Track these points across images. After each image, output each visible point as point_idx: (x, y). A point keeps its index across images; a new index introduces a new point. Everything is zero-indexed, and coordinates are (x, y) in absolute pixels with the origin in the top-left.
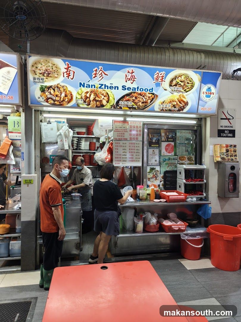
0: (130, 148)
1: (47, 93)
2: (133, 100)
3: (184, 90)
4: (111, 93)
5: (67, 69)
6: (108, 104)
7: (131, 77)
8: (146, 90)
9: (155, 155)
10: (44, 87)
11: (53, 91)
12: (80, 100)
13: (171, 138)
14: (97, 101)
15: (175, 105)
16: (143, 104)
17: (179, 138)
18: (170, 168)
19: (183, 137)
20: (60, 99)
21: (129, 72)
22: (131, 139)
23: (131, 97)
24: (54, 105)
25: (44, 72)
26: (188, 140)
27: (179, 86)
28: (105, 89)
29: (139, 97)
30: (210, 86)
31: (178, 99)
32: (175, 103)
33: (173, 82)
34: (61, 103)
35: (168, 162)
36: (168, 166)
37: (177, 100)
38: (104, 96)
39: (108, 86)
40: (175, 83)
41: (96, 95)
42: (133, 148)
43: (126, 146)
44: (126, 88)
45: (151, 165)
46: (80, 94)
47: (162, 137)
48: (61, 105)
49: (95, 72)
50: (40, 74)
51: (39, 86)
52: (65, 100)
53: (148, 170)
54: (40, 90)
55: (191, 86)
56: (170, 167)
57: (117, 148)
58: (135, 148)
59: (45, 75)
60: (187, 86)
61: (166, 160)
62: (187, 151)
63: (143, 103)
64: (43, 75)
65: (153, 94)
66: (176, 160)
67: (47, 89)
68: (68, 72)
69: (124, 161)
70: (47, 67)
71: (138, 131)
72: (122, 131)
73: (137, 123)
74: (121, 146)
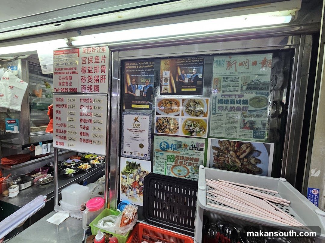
9: (141, 131)
13: (189, 85)
17: (222, 84)
18: (179, 171)
19: (236, 80)
22: (83, 87)
26: (255, 89)
35: (175, 155)
36: (174, 166)
43: (74, 107)
45: (130, 154)
47: (163, 82)
53: (123, 167)
56: (181, 168)
57: (58, 109)
58: (91, 111)
61: (168, 147)
62: (251, 127)
66: (202, 149)
69: (70, 139)
71: (100, 68)
72: (67, 73)
73: (96, 51)
74: (66, 106)
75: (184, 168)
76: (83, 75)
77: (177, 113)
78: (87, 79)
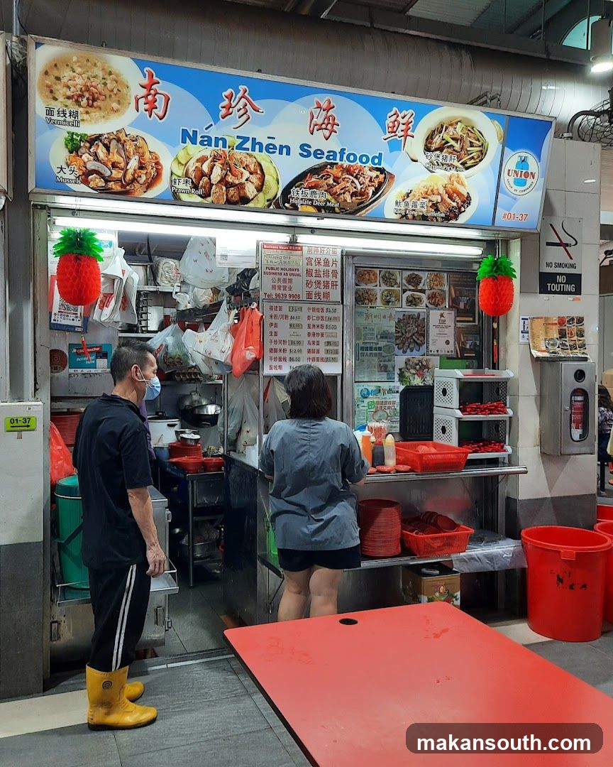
0: (311, 322)
1: (85, 157)
2: (328, 185)
3: (460, 162)
4: (269, 164)
5: (148, 87)
6: (261, 194)
7: (326, 121)
8: (364, 159)
10: (79, 139)
11: (105, 150)
12: (182, 181)
14: (229, 185)
15: (438, 203)
16: (354, 198)
20: (125, 176)
21: (319, 107)
22: (309, 294)
23: (322, 178)
24: (105, 192)
25: (79, 92)
27: (450, 150)
28: (253, 152)
29: (344, 179)
30: (527, 155)
31: (445, 187)
32: (437, 198)
33: (435, 140)
34: (128, 187)
37: (442, 191)
38: (251, 173)
39: (261, 144)
40: (438, 142)
41: (228, 168)
42: (320, 322)
44: (312, 150)
46: (184, 162)
48: (125, 193)
49: (226, 102)
50: (68, 98)
51: (62, 133)
52: (139, 179)
54: (67, 145)
55: (479, 153)
57: (273, 321)
58: (322, 322)
59: (84, 102)
60: (468, 153)
63: (354, 194)
64: (78, 103)
65: (382, 171)
67: (88, 145)
68: (150, 98)
69: (293, 360)
70: (88, 78)
71: (330, 273)
72: (284, 274)
73: (325, 252)
74: (286, 317)
76: (309, 278)
78: (314, 284)
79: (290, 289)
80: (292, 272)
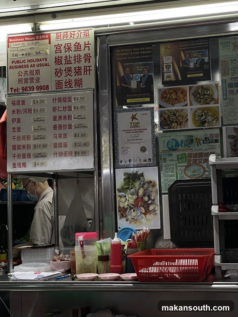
0: (57, 114)
9: (141, 131)
13: (196, 70)
17: (230, 67)
18: (194, 172)
22: (59, 84)
35: (187, 152)
36: (187, 167)
42: (67, 113)
43: (42, 110)
47: (165, 69)
56: (196, 167)
57: (17, 116)
58: (70, 113)
61: (178, 144)
66: (217, 141)
69: (37, 156)
71: (82, 57)
72: (31, 66)
73: (76, 36)
74: (30, 111)
75: (199, 167)
76: (58, 67)
77: (184, 104)
78: (64, 72)
79: (38, 80)
80: (39, 63)
